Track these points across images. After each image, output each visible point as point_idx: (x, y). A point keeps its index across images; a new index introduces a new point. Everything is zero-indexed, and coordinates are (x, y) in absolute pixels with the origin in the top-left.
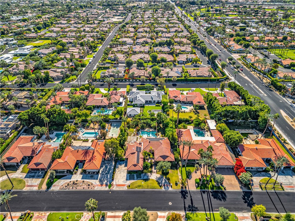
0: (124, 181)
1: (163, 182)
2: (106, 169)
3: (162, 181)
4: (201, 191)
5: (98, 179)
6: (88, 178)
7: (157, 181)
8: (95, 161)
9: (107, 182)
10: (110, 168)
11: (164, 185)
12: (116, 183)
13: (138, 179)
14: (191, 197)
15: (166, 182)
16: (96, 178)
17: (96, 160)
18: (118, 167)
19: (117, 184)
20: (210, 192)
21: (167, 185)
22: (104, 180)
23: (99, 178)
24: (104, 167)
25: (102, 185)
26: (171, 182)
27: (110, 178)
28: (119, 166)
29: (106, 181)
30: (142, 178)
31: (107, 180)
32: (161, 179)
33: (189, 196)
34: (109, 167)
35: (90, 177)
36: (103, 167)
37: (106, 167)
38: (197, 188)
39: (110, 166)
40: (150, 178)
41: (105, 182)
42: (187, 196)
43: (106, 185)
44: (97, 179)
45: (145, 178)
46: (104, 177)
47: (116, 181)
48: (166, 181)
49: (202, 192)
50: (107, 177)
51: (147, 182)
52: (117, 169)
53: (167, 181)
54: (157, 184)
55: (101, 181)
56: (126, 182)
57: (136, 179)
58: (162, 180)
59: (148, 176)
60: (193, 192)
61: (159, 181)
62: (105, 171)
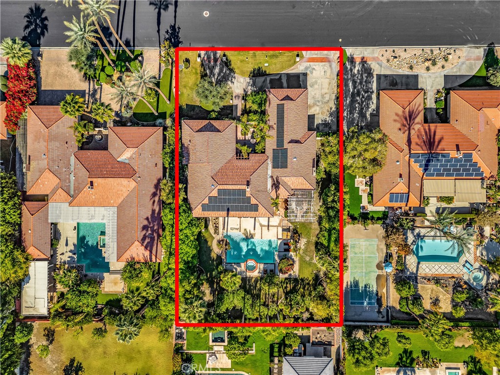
0: (312, 73)
1: (217, 70)
2: (362, 109)
3: (221, 70)
4: (134, 46)
5: (375, 76)
6: (404, 80)
7: (232, 70)
8: (397, 115)
9: (351, 70)
10: (351, 112)
11: (216, 60)
12: (331, 66)
13: (277, 77)
14: (158, 31)
15: (212, 70)
16: (382, 79)
17: (397, 118)
18: (331, 115)
19: (327, 64)
20: (115, 44)
21: (209, 62)
22: (362, 75)
23: (375, 79)
24: (368, 116)
25: (363, 61)
26: (199, 69)
27: (348, 80)
28: (329, 119)
29: (356, 72)
30: (268, 79)
31: (353, 75)
32: (223, 77)
33: (163, 32)
34: (356, 115)
35: (398, 81)
36: (371, 115)
37: (362, 115)
38: (141, 54)
39: (353, 119)
40: (248, 80)
41: (357, 68)
42: (167, 32)
43: (352, 60)
44: (379, 77)
45: (260, 80)
46: (361, 83)
47: (332, 72)
48: (212, 72)
49: (132, 44)
50: (354, 82)
51: (256, 67)
52: (334, 109)
53: (208, 72)
54: (232, 63)
55: (368, 71)
56: (307, 68)
57: (283, 76)
58: (219, 74)
59: (254, 84)
60: (151, 44)
61: (228, 72)
62: (362, 102)
